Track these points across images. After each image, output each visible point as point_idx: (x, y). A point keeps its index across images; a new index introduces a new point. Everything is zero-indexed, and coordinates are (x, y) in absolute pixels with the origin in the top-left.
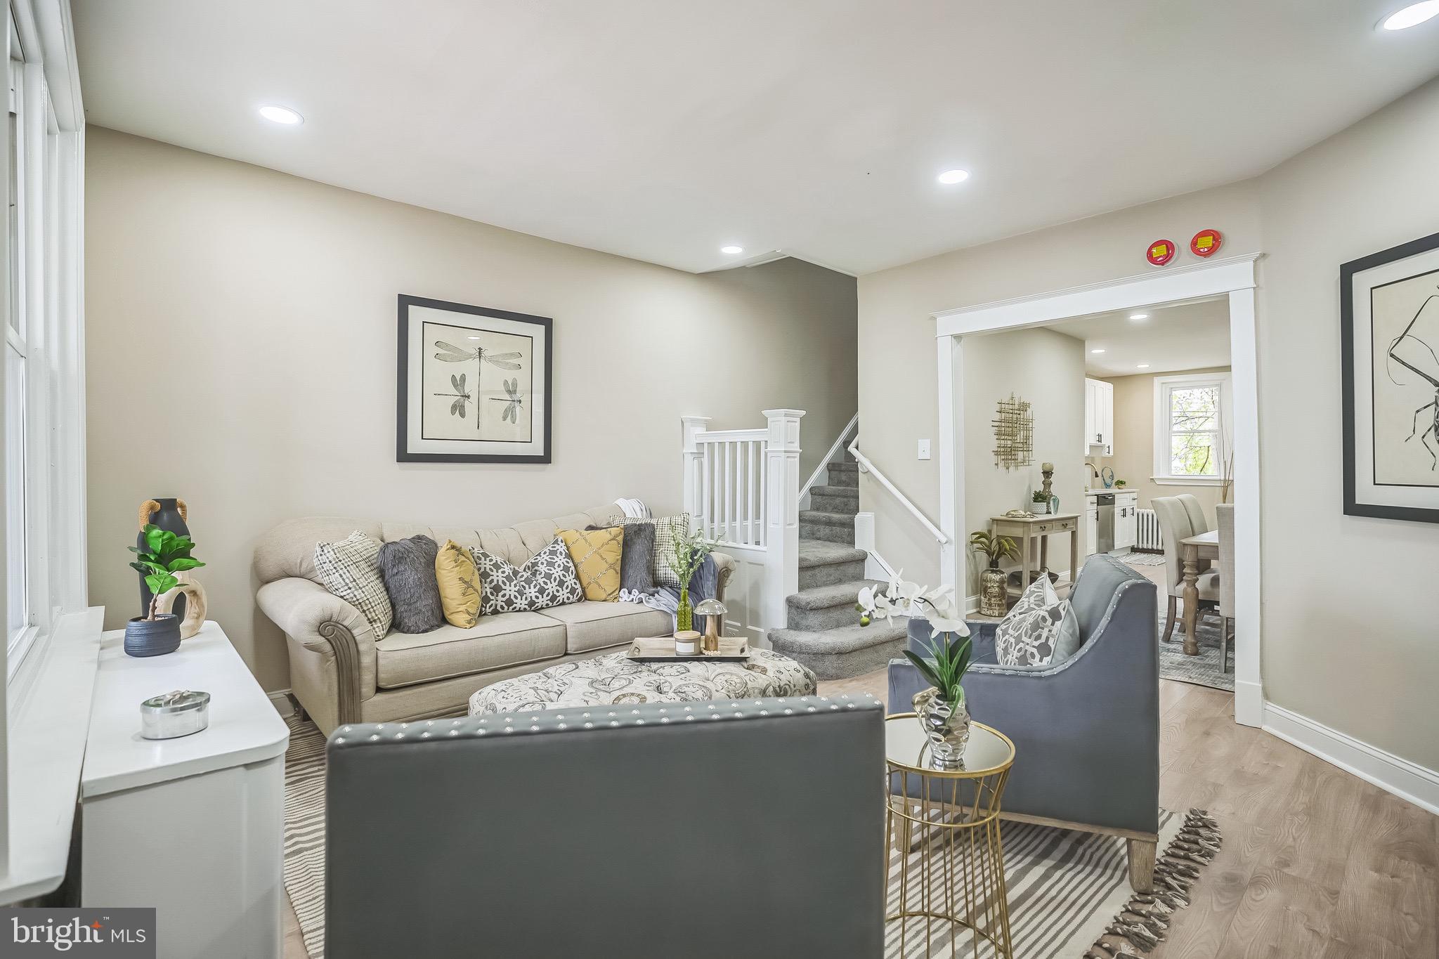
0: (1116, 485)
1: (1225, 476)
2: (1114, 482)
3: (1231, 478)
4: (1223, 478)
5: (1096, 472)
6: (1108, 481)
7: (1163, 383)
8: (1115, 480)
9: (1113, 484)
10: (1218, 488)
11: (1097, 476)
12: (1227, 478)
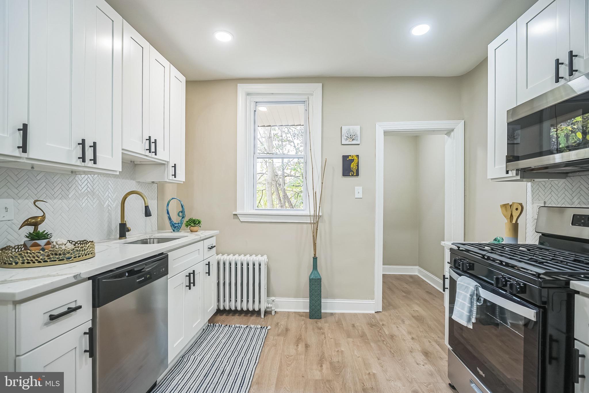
0: (187, 226)
1: (315, 211)
2: (185, 222)
3: (320, 214)
4: (312, 213)
5: (147, 208)
6: (175, 219)
7: (248, 94)
8: (186, 219)
9: (184, 225)
10: (305, 225)
11: (148, 213)
12: (317, 215)
